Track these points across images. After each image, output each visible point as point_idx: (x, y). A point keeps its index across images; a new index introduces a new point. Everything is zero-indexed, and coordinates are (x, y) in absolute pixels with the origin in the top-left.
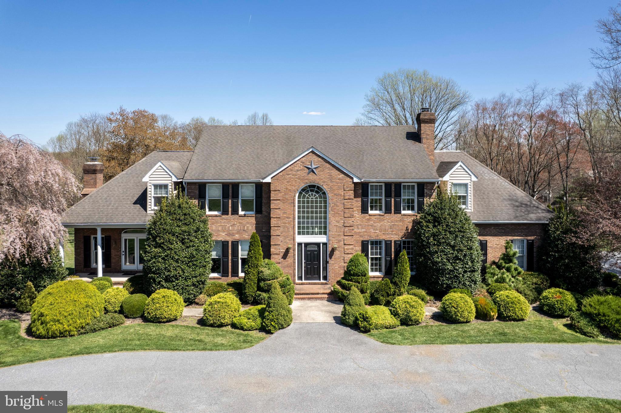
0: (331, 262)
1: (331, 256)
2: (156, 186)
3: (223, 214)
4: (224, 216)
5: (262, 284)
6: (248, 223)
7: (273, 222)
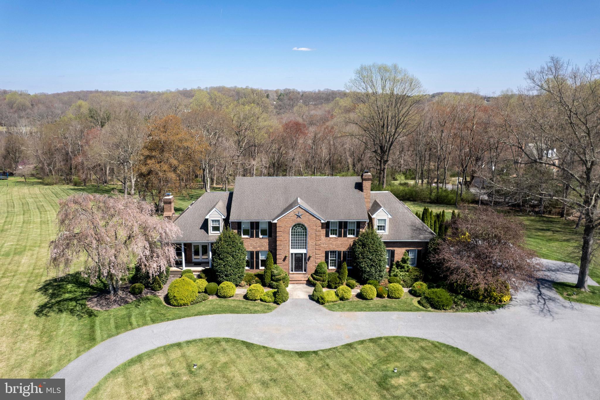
0: (308, 263)
1: (308, 260)
2: (213, 221)
3: (251, 237)
4: (251, 239)
5: (273, 278)
6: (264, 242)
7: (278, 243)
